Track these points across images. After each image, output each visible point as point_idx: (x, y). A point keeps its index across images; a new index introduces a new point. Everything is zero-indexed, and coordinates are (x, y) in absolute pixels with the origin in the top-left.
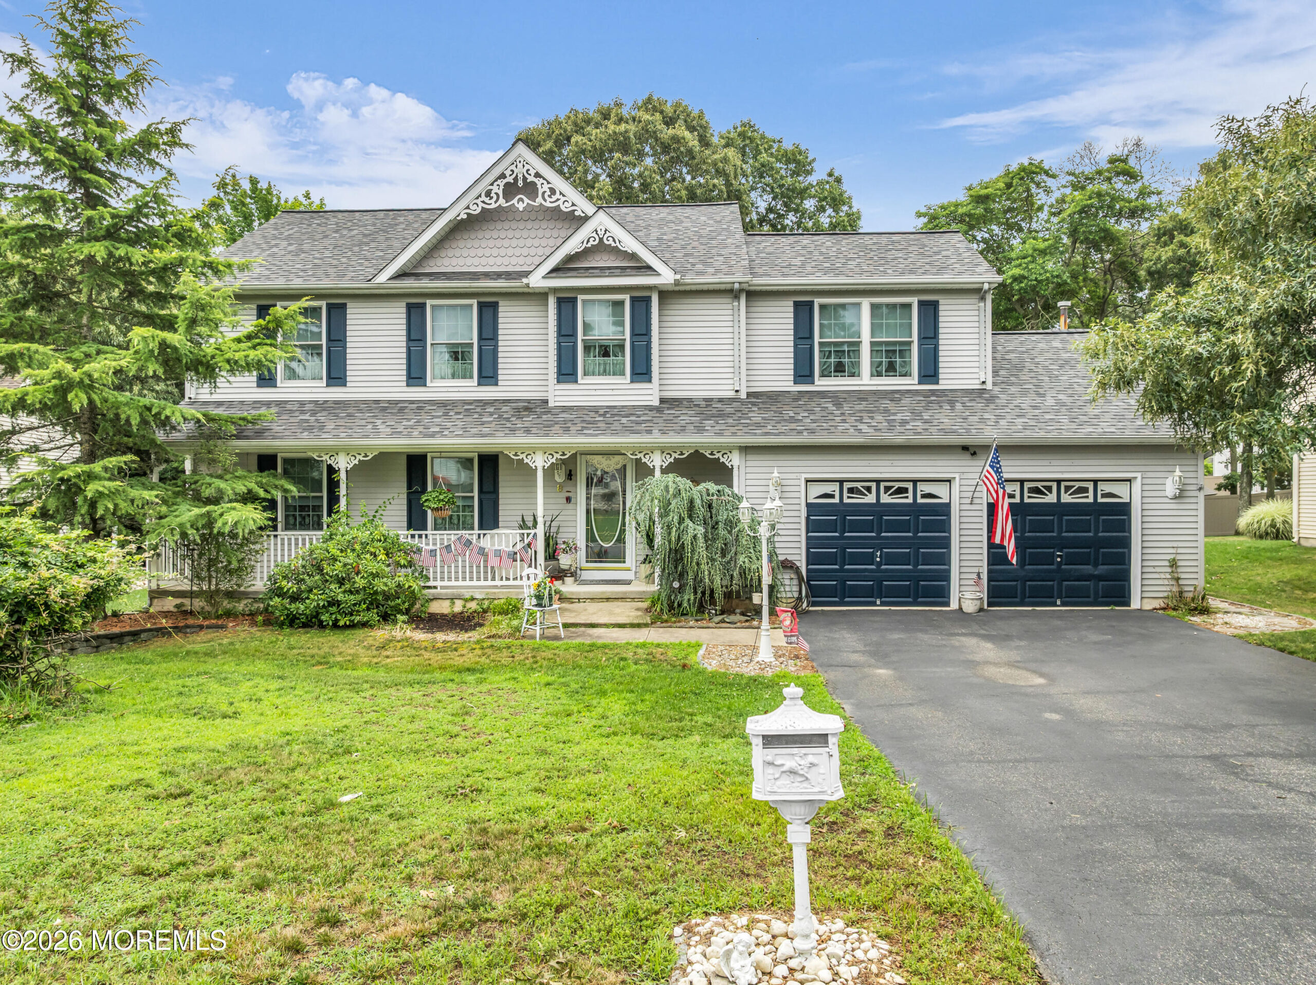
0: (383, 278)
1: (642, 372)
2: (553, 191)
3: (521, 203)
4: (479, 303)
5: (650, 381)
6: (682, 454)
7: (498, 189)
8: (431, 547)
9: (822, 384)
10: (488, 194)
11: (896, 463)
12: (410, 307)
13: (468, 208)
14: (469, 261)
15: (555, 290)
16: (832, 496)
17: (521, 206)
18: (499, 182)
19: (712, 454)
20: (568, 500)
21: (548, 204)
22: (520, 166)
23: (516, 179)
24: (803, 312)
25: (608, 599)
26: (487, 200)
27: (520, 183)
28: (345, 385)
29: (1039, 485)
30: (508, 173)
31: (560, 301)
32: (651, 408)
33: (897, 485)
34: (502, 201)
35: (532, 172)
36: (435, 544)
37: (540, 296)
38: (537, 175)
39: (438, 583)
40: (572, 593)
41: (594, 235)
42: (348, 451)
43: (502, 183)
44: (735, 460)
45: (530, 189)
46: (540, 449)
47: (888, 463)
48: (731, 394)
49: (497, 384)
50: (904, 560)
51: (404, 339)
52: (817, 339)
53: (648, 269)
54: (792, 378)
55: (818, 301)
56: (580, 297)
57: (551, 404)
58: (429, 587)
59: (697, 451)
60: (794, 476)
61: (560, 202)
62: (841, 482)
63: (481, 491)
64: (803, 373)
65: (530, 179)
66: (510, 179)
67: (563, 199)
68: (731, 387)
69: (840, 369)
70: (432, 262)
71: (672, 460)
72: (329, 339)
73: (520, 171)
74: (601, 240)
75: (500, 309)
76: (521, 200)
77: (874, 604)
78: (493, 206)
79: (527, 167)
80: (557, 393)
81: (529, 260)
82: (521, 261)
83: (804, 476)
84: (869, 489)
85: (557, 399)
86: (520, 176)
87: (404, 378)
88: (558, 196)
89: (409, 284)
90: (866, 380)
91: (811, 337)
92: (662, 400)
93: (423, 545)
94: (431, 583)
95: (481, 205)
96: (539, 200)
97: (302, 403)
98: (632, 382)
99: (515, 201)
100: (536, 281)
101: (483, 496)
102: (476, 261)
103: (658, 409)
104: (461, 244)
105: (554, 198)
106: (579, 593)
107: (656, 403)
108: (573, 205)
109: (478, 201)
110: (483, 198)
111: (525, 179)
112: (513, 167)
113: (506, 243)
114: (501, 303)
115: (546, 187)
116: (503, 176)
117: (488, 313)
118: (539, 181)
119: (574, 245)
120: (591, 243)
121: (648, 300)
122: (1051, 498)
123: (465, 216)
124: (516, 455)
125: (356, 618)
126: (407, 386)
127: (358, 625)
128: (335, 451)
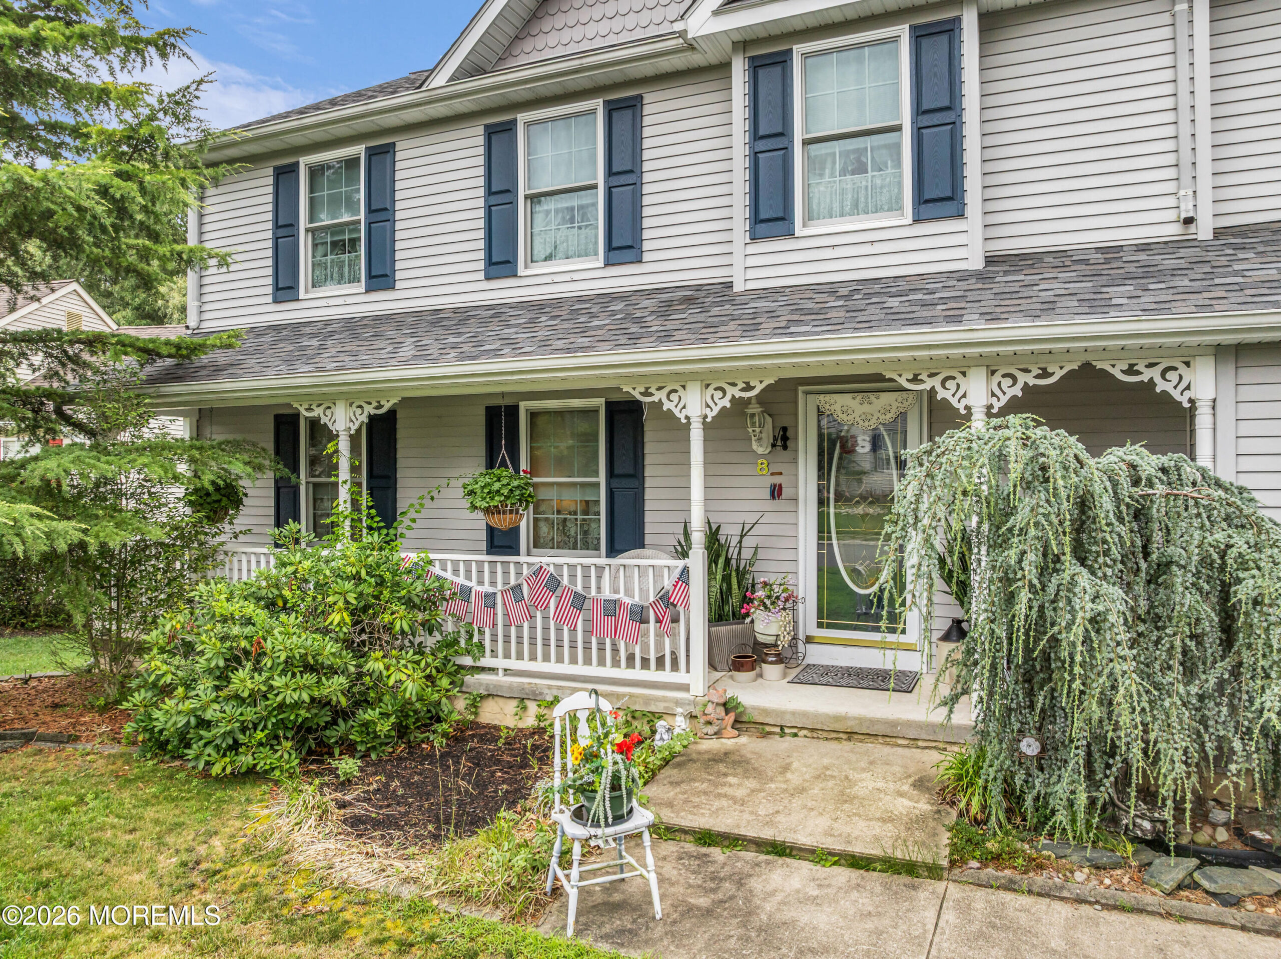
0: (438, 81)
1: (940, 196)
4: (607, 104)
5: (961, 215)
6: (1045, 374)
8: (487, 588)
12: (491, 132)
15: (745, 45)
20: (776, 492)
25: (851, 735)
28: (392, 288)
31: (756, 66)
32: (963, 276)
36: (493, 583)
39: (500, 662)
40: (765, 712)
42: (351, 397)
44: (1201, 385)
46: (694, 376)
48: (1173, 230)
49: (641, 261)
51: (481, 192)
56: (798, 49)
57: (738, 287)
58: (483, 669)
59: (1087, 367)
63: (611, 474)
68: (1172, 215)
70: (527, 45)
71: (1017, 391)
72: (370, 210)
75: (647, 110)
80: (751, 261)
85: (751, 274)
87: (481, 265)
89: (483, 86)
92: (990, 260)
93: (473, 584)
94: (487, 661)
97: (328, 323)
98: (917, 220)
100: (701, 22)
101: (615, 483)
103: (979, 276)
107: (978, 264)
114: (647, 99)
117: (623, 119)
121: (953, 26)
124: (646, 391)
125: (245, 760)
126: (488, 278)
127: (251, 775)
128: (329, 400)
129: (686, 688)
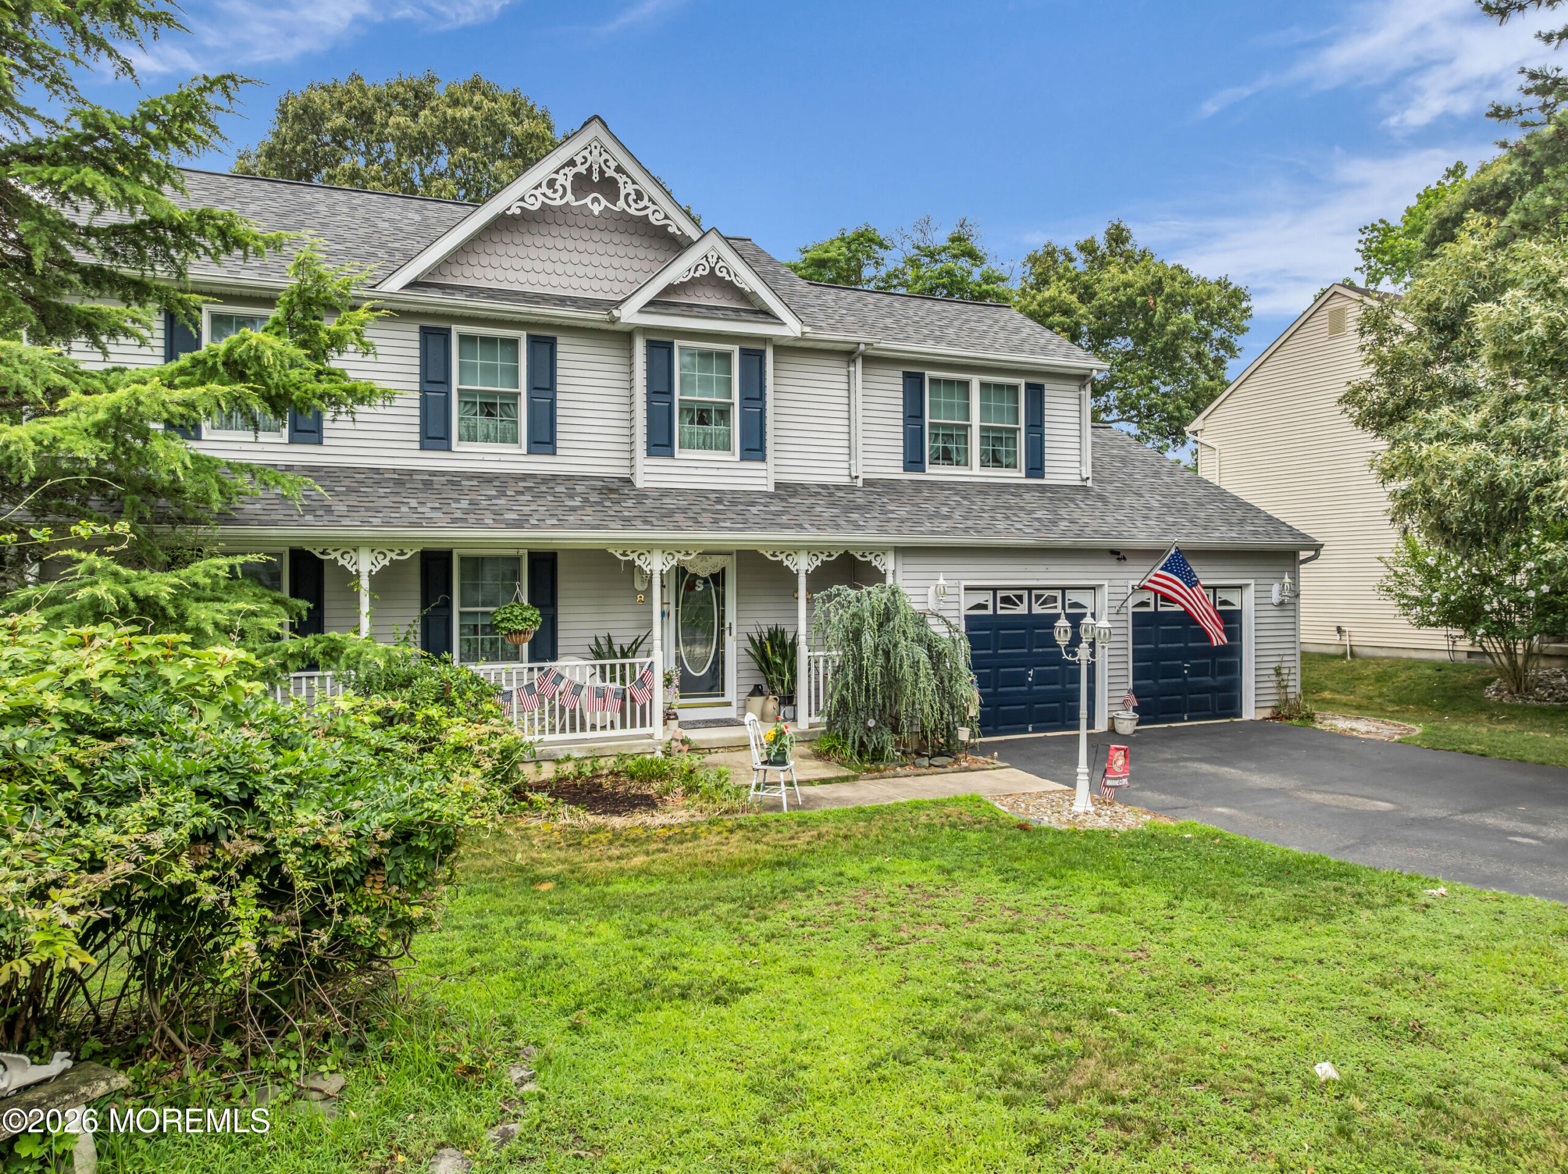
0: (394, 285)
1: (754, 448)
2: (639, 196)
3: (596, 204)
4: (529, 337)
5: (763, 459)
6: (831, 555)
7: (565, 179)
8: (505, 688)
9: (932, 473)
10: (551, 184)
11: (1052, 568)
12: (425, 332)
13: (522, 199)
14: (512, 275)
15: (646, 330)
16: (985, 607)
17: (596, 209)
18: (566, 170)
19: (863, 556)
21: (632, 211)
22: (596, 152)
23: (590, 170)
24: (913, 383)
26: (549, 193)
27: (596, 177)
28: (320, 443)
30: (579, 160)
31: (652, 346)
32: (764, 495)
33: (1047, 593)
34: (570, 197)
35: (613, 164)
37: (624, 337)
38: (619, 169)
40: (702, 741)
41: (704, 261)
42: (373, 545)
43: (571, 172)
44: (888, 564)
45: (609, 187)
47: (1043, 568)
49: (554, 454)
50: (1053, 678)
51: (418, 379)
52: (927, 420)
53: (765, 314)
54: (901, 464)
55: (928, 374)
56: (679, 343)
57: (638, 484)
59: (846, 552)
60: (954, 583)
61: (649, 212)
62: (995, 590)
63: (533, 604)
65: (610, 173)
66: (582, 169)
67: (653, 207)
68: (841, 472)
71: (819, 563)
73: (596, 159)
74: (712, 269)
75: (559, 348)
76: (595, 200)
77: (1026, 731)
78: (558, 202)
79: (605, 156)
80: (646, 470)
82: (606, 285)
83: (964, 583)
84: (1020, 598)
85: (648, 477)
86: (596, 167)
87: (417, 437)
88: (645, 202)
89: (433, 299)
90: (975, 472)
91: (921, 416)
92: (778, 485)
95: (541, 198)
96: (621, 203)
98: (742, 459)
99: (588, 200)
100: (629, 315)
102: (522, 277)
104: (500, 249)
105: (641, 205)
106: (709, 741)
107: (771, 489)
108: (666, 217)
109: (537, 193)
110: (544, 189)
111: (602, 172)
112: (586, 153)
113: (565, 256)
114: (560, 340)
115: (630, 188)
116: (572, 163)
117: (542, 349)
118: (621, 179)
119: (679, 270)
120: (700, 272)
121: (761, 355)
123: (518, 211)
124: (624, 554)
126: (422, 448)
128: (355, 546)
129: (651, 736)
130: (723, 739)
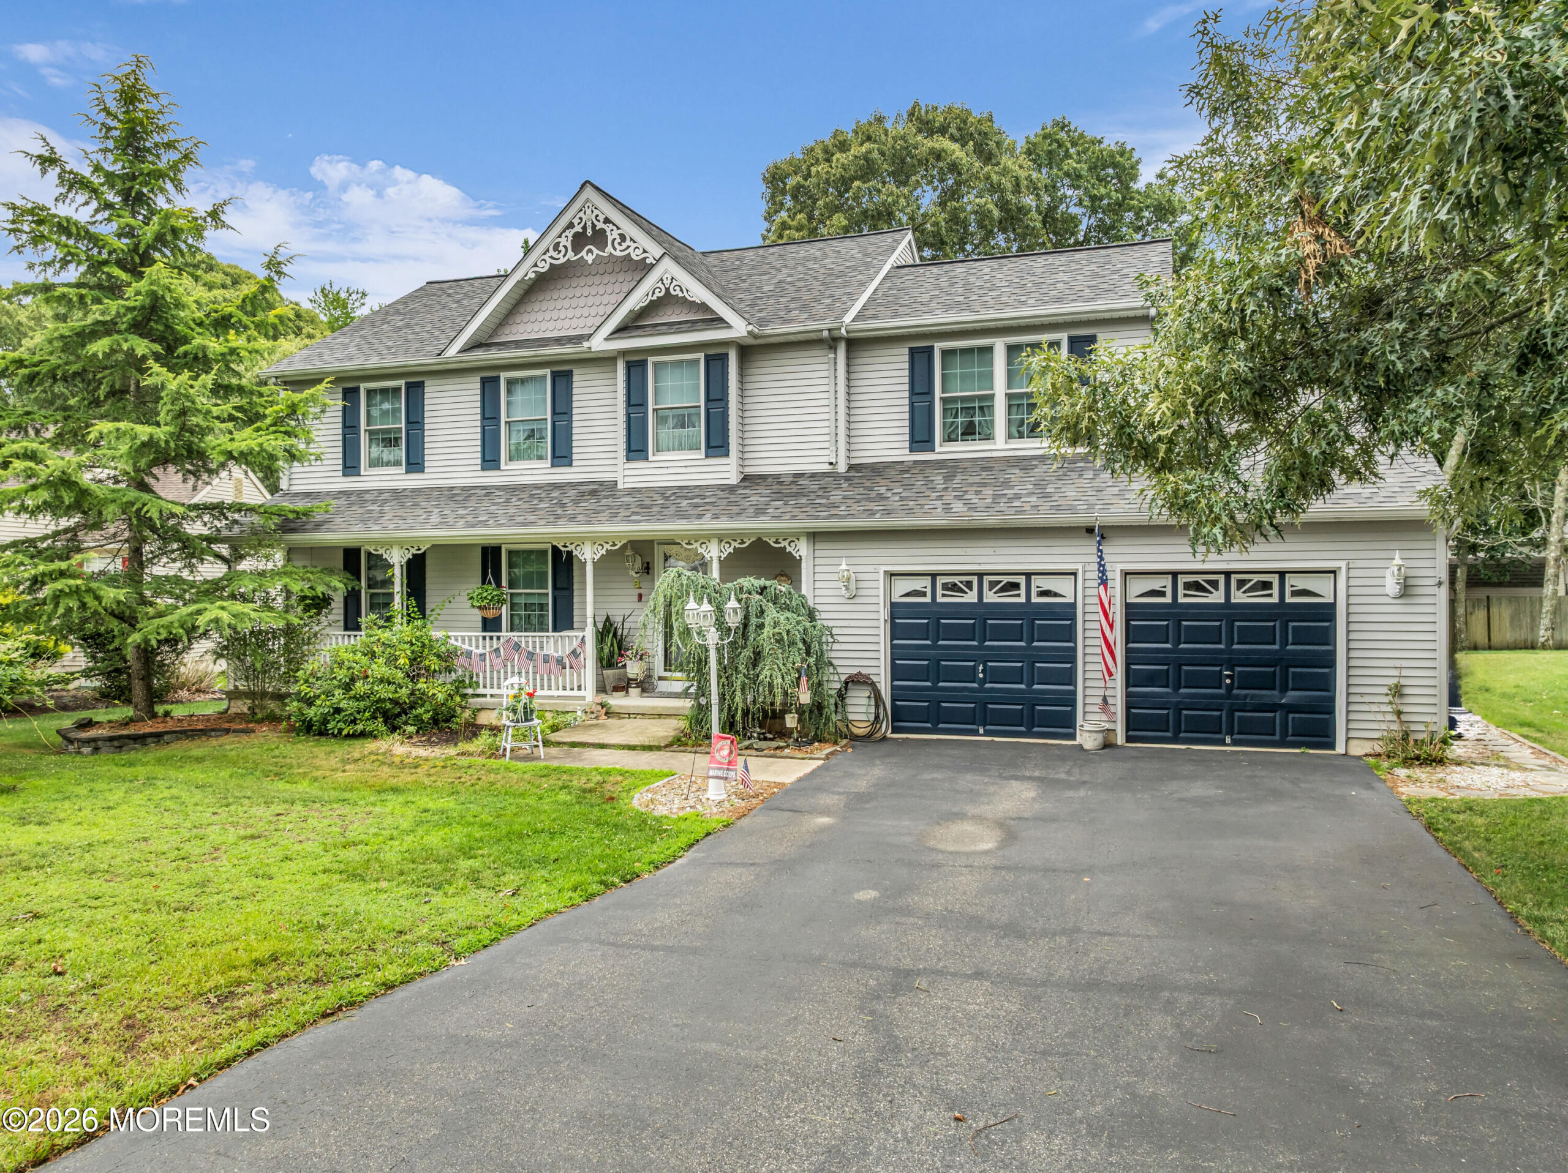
0: (452, 351)
1: (717, 445)
2: (623, 238)
3: (590, 255)
4: (552, 373)
5: (727, 455)
6: (743, 542)
7: (566, 241)
8: (481, 651)
9: (945, 451)
10: (556, 247)
11: (999, 551)
12: (484, 381)
13: (536, 265)
14: (544, 326)
15: (624, 353)
16: (923, 594)
17: (590, 259)
18: (567, 233)
19: (777, 542)
20: (640, 596)
21: (618, 253)
22: (589, 212)
23: (584, 228)
24: (921, 359)
25: (660, 715)
26: (555, 255)
27: (589, 232)
28: (422, 471)
29: (1199, 578)
30: (576, 221)
31: (629, 366)
32: (724, 488)
33: (1005, 579)
34: (570, 254)
35: (601, 218)
36: (484, 647)
37: (604, 361)
38: (607, 221)
39: (488, 691)
40: (621, 707)
41: (660, 285)
42: (401, 543)
43: (570, 233)
44: (802, 549)
45: (599, 238)
46: (587, 538)
47: (990, 551)
48: (826, 468)
49: (571, 465)
50: (1015, 676)
51: (479, 417)
52: (938, 394)
53: (718, 321)
54: (907, 445)
55: (939, 346)
56: (651, 360)
57: (620, 486)
58: (478, 696)
59: (760, 539)
60: (871, 568)
61: (631, 250)
62: (934, 576)
63: (555, 587)
64: (920, 438)
65: (600, 225)
66: (578, 229)
67: (633, 245)
68: (826, 459)
69: (969, 431)
70: (507, 330)
71: (731, 550)
72: (408, 422)
73: (588, 216)
74: (668, 289)
75: (575, 378)
76: (590, 251)
77: (975, 733)
78: (562, 261)
79: (596, 212)
80: (627, 473)
81: (590, 321)
82: (581, 322)
83: (883, 568)
84: (969, 585)
85: (627, 479)
86: (589, 224)
87: (479, 461)
88: (628, 242)
89: (479, 356)
90: (1001, 444)
91: (930, 392)
92: (744, 478)
93: (473, 648)
94: (481, 691)
95: (549, 261)
96: (609, 249)
97: (381, 492)
98: (707, 456)
99: (584, 253)
100: (598, 344)
101: (558, 593)
102: (551, 325)
103: (731, 489)
104: (536, 307)
105: (625, 245)
106: (628, 707)
107: (734, 481)
108: (645, 251)
109: (546, 257)
110: (552, 253)
111: (594, 226)
112: (581, 214)
113: (582, 302)
114: (575, 372)
115: (616, 234)
116: (571, 225)
117: (561, 382)
118: (608, 228)
119: (637, 300)
120: (657, 294)
121: (724, 357)
122: (1217, 597)
123: (533, 276)
124: (565, 545)
125: (360, 727)
126: (483, 469)
127: (363, 735)
128: (389, 544)
129: (583, 698)
130: (654, 708)
